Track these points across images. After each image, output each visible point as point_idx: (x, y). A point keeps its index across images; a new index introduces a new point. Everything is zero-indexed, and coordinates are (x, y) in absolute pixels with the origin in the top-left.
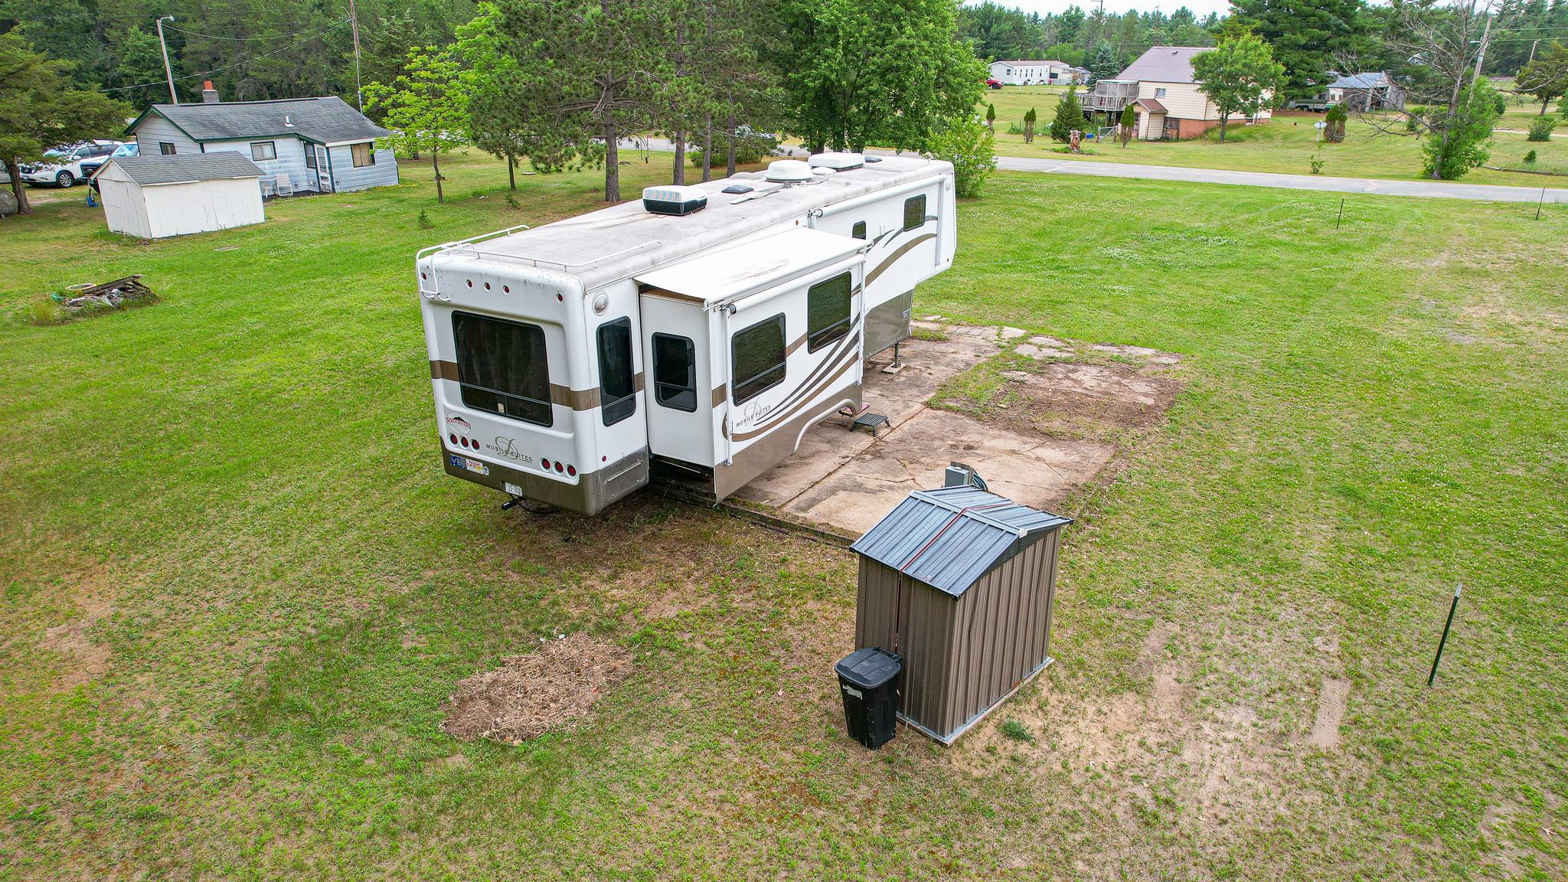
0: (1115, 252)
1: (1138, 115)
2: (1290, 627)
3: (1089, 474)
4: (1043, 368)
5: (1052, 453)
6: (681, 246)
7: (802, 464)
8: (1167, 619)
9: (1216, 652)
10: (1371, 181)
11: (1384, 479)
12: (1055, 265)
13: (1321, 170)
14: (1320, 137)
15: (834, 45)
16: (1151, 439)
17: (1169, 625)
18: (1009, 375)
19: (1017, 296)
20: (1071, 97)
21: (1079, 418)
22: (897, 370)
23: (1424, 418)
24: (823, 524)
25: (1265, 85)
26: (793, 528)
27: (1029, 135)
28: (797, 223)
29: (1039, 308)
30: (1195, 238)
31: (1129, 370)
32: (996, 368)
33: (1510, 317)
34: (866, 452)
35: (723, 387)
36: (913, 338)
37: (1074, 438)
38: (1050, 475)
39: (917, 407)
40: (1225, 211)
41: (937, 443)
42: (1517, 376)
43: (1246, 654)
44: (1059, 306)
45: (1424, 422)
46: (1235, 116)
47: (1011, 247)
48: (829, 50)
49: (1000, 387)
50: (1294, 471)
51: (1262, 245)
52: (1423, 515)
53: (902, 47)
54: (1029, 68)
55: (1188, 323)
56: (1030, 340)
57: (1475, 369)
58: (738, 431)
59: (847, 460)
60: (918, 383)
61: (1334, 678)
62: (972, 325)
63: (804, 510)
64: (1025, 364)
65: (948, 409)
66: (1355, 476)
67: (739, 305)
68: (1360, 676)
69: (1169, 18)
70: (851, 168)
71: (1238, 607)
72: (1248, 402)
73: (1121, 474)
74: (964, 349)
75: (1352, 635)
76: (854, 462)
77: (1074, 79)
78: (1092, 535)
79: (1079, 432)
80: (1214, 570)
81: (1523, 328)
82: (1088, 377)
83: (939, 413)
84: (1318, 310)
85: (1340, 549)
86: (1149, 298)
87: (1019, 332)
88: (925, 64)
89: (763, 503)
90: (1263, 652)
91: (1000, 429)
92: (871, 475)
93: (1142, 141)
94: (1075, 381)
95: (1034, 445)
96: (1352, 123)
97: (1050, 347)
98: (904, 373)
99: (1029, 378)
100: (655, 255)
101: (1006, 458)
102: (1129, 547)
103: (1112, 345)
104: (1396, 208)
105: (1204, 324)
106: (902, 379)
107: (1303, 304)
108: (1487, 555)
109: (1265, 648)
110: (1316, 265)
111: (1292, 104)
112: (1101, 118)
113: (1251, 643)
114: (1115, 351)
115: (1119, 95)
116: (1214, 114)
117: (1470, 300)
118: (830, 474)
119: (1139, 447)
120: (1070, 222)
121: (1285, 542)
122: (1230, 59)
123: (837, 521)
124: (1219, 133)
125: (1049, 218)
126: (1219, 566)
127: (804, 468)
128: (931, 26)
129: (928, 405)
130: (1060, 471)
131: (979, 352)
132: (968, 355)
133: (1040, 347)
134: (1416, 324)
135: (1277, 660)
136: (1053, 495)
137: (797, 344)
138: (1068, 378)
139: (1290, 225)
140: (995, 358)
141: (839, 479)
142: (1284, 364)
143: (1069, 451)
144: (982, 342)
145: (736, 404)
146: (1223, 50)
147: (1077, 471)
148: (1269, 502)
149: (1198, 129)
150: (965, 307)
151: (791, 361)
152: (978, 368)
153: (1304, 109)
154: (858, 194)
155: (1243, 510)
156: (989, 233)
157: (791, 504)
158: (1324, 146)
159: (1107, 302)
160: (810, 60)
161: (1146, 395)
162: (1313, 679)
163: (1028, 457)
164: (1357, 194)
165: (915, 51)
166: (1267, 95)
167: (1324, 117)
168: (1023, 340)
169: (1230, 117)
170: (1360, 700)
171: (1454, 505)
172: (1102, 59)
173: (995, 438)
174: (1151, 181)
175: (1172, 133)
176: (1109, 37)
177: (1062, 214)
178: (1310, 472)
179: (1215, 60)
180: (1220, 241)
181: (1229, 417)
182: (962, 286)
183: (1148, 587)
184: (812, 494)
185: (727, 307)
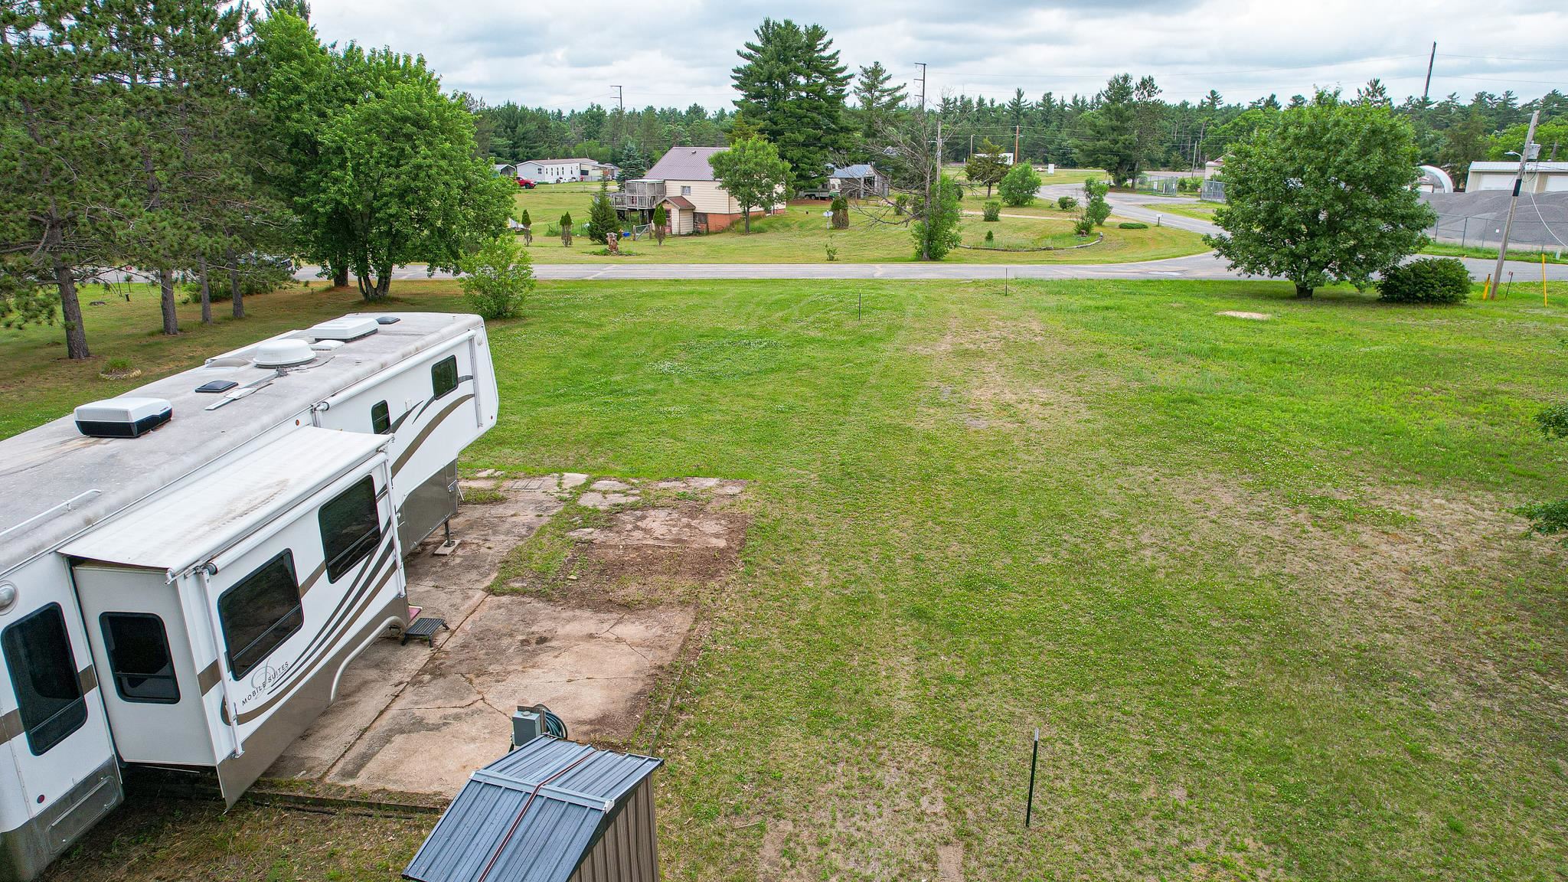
0: (666, 366)
1: (668, 212)
2: (896, 793)
3: (674, 649)
4: (609, 519)
5: (632, 629)
6: (131, 489)
7: (346, 705)
8: (778, 817)
9: (832, 846)
10: (878, 266)
11: (947, 591)
12: (608, 389)
13: (836, 257)
14: (830, 225)
15: (342, 166)
16: (729, 589)
17: (782, 824)
18: (575, 535)
19: (574, 432)
20: (603, 195)
21: (655, 577)
22: (451, 549)
23: (966, 515)
24: (378, 791)
25: (777, 181)
26: (341, 805)
27: (567, 238)
28: (297, 423)
29: (598, 443)
30: (739, 342)
31: (695, 507)
32: (560, 529)
33: (1009, 397)
34: (423, 671)
35: (215, 666)
36: (465, 503)
37: (653, 605)
38: (633, 659)
39: (479, 595)
40: (761, 311)
41: (505, 641)
42: (1026, 457)
43: (861, 840)
44: (618, 439)
45: (965, 519)
46: (755, 209)
47: (563, 372)
48: (337, 173)
49: (568, 553)
50: (867, 598)
51: (799, 343)
52: (986, 625)
53: (419, 167)
54: (560, 166)
55: (745, 441)
56: (593, 487)
57: (994, 455)
58: (243, 710)
59: (401, 687)
60: (476, 563)
61: (947, 844)
62: (529, 476)
63: (352, 774)
64: (591, 518)
65: (514, 592)
66: (922, 593)
67: (219, 563)
68: (969, 834)
69: (684, 113)
70: (364, 336)
71: (844, 780)
72: (813, 525)
73: (706, 640)
74: (524, 509)
75: (953, 785)
76: (410, 689)
77: (605, 175)
78: (687, 726)
79: (656, 596)
80: (814, 740)
81: (1019, 406)
82: (658, 523)
83: (505, 599)
84: (858, 410)
85: (924, 683)
86: (705, 416)
87: (580, 478)
88: (446, 184)
89: (298, 777)
90: (877, 832)
91: (573, 609)
92: (430, 705)
93: (675, 236)
94: (645, 530)
95: (612, 622)
96: (852, 211)
97: (615, 492)
98: (460, 552)
99: (598, 536)
100: (89, 512)
101: (584, 646)
102: (728, 732)
103: (676, 479)
104: (902, 293)
105: (760, 441)
106: (458, 560)
107: (844, 404)
108: (1044, 658)
109: (877, 826)
110: (848, 361)
111: (802, 193)
112: (635, 215)
113: (863, 824)
114: (678, 486)
115: (648, 194)
116: (737, 208)
117: (976, 382)
118: (382, 713)
119: (719, 602)
120: (618, 337)
121: (874, 686)
122: (743, 159)
123: (395, 782)
124: (742, 225)
125: (596, 334)
126: (818, 733)
127: (349, 711)
128: (448, 145)
129: (490, 591)
130: (643, 651)
131: (541, 508)
132: (528, 516)
133: (605, 493)
134: (940, 413)
135: (892, 838)
136: (640, 686)
137: (313, 579)
138: (637, 528)
139: (820, 321)
140: (559, 516)
141: (394, 718)
142: (838, 474)
143: (650, 622)
144: (543, 497)
145: (238, 675)
146: (735, 150)
147: (661, 647)
148: (851, 641)
149: (726, 222)
150: (521, 453)
151: (307, 601)
152: (541, 532)
153: (812, 198)
154: (373, 372)
155: (830, 658)
156: (537, 358)
157: (336, 770)
158: (835, 232)
159: (665, 427)
160: (316, 184)
161: (717, 536)
162: (928, 851)
163: (608, 640)
164: (869, 281)
165: (434, 171)
166: (779, 189)
167: (829, 205)
168: (585, 488)
169: (751, 210)
170: (974, 864)
171: (1008, 609)
172: (629, 157)
173: (569, 621)
174: (689, 282)
175: (702, 227)
176: (631, 133)
177: (609, 329)
178: (881, 596)
179: (731, 160)
180: (761, 343)
181: (799, 546)
182: (514, 427)
183: (753, 780)
184: (360, 747)
185: (204, 568)
